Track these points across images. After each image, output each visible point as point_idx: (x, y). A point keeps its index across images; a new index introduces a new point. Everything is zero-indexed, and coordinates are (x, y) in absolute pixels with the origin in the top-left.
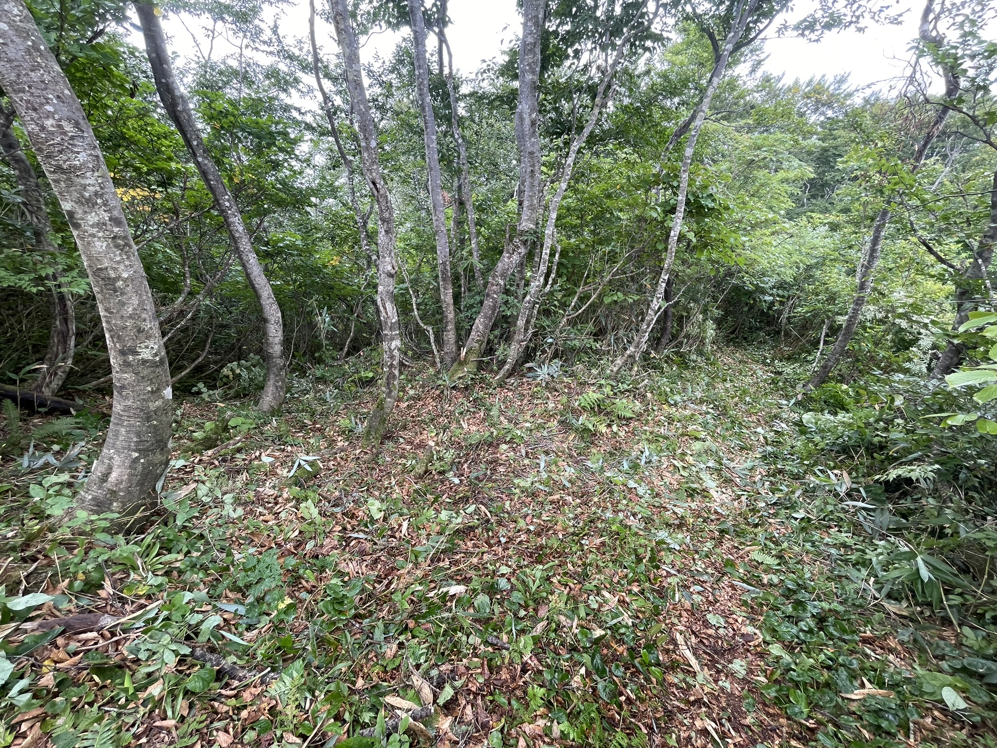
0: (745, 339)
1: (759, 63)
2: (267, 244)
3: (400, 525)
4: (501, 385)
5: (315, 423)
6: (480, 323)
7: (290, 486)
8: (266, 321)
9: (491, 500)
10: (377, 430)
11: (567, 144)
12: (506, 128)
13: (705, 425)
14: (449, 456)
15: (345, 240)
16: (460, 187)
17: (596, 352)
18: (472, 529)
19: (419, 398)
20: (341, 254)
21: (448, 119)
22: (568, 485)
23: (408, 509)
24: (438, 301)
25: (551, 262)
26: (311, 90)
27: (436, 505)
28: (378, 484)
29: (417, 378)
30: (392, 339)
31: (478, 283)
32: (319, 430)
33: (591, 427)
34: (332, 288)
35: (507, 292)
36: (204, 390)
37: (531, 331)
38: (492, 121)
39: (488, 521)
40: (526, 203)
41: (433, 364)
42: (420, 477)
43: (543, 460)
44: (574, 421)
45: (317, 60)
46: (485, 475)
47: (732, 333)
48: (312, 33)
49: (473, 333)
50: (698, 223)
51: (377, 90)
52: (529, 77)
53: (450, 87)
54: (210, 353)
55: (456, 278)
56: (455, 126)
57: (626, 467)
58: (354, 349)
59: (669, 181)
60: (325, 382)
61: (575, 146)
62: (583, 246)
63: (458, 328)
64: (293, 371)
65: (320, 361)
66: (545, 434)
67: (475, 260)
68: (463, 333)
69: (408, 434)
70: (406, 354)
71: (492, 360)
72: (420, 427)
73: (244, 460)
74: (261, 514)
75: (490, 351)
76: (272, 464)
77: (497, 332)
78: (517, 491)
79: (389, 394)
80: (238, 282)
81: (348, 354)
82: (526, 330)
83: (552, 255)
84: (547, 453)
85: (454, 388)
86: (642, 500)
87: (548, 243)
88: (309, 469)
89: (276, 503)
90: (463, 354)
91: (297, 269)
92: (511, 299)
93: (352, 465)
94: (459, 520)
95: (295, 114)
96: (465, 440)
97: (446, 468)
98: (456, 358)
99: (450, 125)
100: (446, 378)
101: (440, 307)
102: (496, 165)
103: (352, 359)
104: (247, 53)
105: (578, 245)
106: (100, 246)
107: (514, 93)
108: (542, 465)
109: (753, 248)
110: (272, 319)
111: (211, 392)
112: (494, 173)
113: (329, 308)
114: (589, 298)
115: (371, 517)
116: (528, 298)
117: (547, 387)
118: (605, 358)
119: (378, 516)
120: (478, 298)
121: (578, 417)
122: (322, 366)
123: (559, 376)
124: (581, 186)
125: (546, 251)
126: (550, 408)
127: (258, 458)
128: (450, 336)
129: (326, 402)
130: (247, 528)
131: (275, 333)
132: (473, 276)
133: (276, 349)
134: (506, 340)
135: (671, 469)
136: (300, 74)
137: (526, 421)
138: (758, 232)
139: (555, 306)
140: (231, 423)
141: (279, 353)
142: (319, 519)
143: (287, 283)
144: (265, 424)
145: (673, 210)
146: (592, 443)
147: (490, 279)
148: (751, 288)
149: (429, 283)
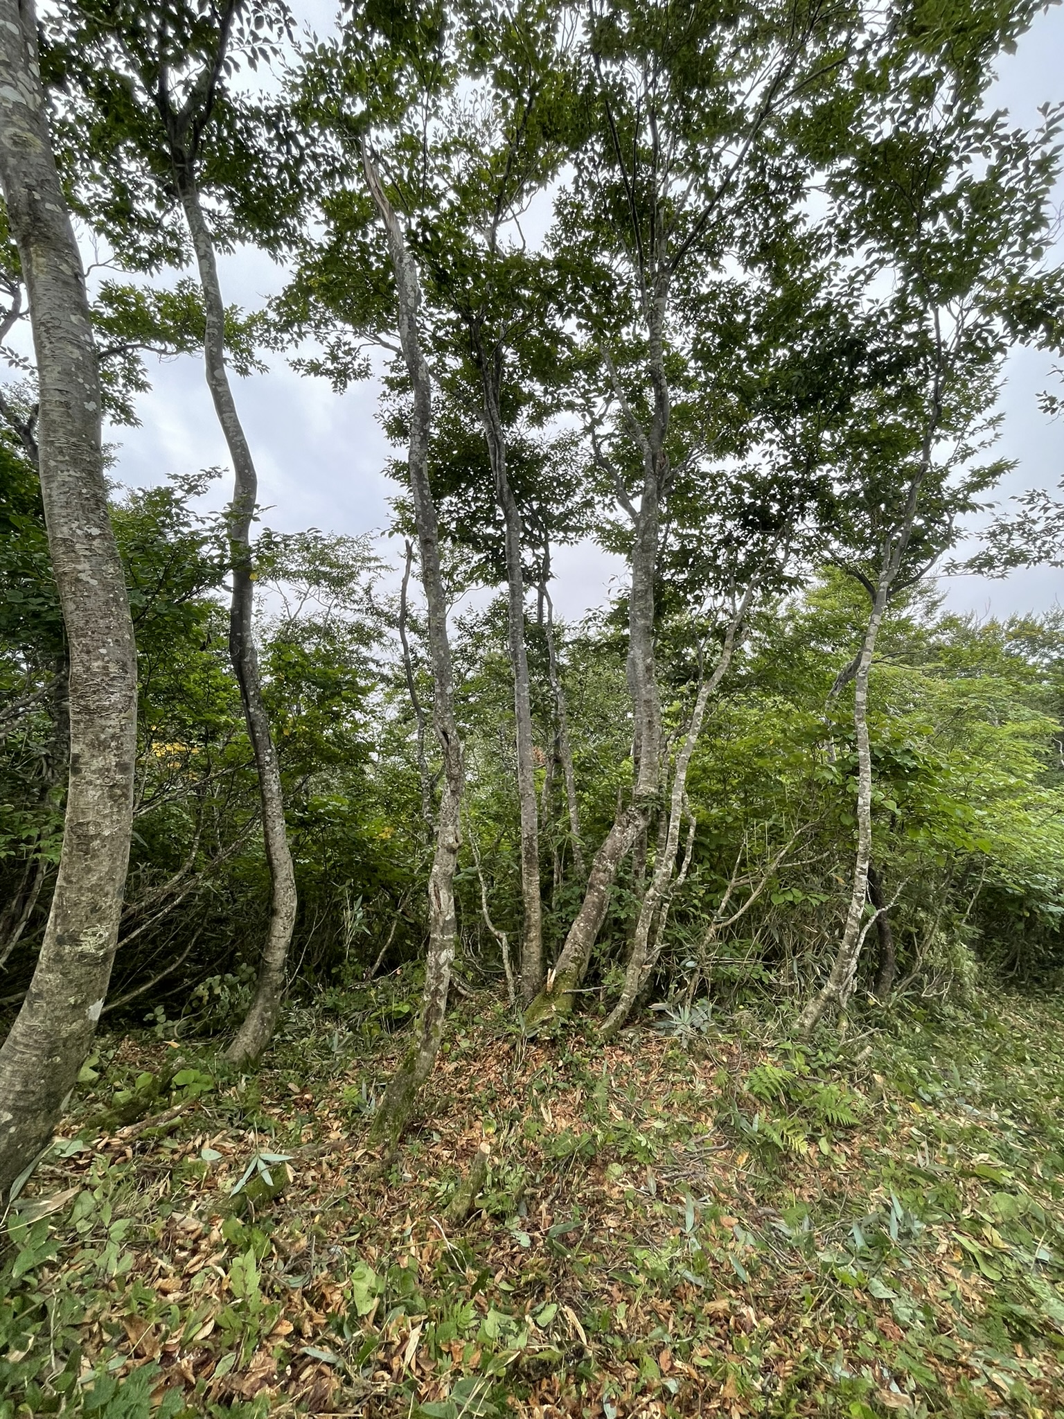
0: (1037, 980)
1: (934, 604)
2: (304, 809)
3: (405, 1339)
4: (612, 1040)
5: (303, 1092)
6: (579, 931)
7: (227, 1214)
8: (273, 912)
9: (588, 1296)
10: (398, 1112)
11: (694, 692)
12: (619, 677)
13: (1006, 1154)
14: (515, 1178)
15: (403, 806)
16: (557, 743)
17: (770, 988)
18: (545, 1368)
19: (473, 1056)
20: (396, 824)
21: (545, 668)
22: (745, 1276)
23: (427, 1298)
24: (519, 893)
25: (683, 840)
26: (393, 642)
27: (480, 1296)
28: (381, 1230)
29: (476, 1019)
30: (443, 947)
31: (576, 868)
32: (308, 1104)
33: (776, 1138)
34: (375, 870)
35: (621, 883)
36: (161, 1018)
37: (658, 947)
38: (601, 670)
39: (580, 1352)
40: (643, 761)
41: (504, 996)
42: (459, 1223)
43: (690, 1208)
44: (744, 1123)
45: (405, 614)
46: (579, 1229)
47: (1010, 967)
48: (404, 590)
49: (567, 946)
50: (898, 789)
51: (467, 640)
52: (641, 622)
53: (549, 636)
54: (188, 959)
55: (546, 861)
56: (553, 673)
57: (860, 1243)
58: (391, 964)
59: (844, 733)
60: (336, 1018)
61: (704, 692)
62: (730, 819)
63: (546, 936)
64: (294, 996)
65: (336, 981)
66: (692, 1148)
67: (574, 834)
68: (553, 945)
69: (446, 1126)
70: (464, 976)
71: (597, 993)
72: (471, 1113)
73: (174, 1152)
74: (163, 1274)
75: (594, 977)
76: (215, 1166)
77: (606, 946)
78: (641, 1279)
79: (426, 1044)
80: (257, 859)
81: (380, 972)
82: (651, 944)
83: (684, 830)
84: (697, 1192)
85: (533, 1040)
86: (908, 1337)
87: (677, 812)
88: (269, 1180)
89: (194, 1252)
90: (551, 980)
91: (335, 843)
92: (626, 893)
93: (343, 1180)
94: (521, 1342)
95: (372, 666)
96: (547, 1146)
97: (509, 1207)
98: (539, 988)
99: (547, 674)
100: (521, 1021)
101: (521, 903)
102: (605, 718)
103: (382, 981)
104: (335, 611)
105: (722, 818)
106: (92, 794)
107: (625, 641)
108: (690, 1219)
109: (999, 827)
110: (283, 911)
111: (170, 1023)
112: (603, 726)
113: (366, 899)
114: (748, 896)
115: (353, 1309)
116: (651, 891)
117: (690, 1050)
118: (787, 999)
119: (367, 1307)
120: (577, 890)
121: (752, 1115)
122: (338, 989)
123: (710, 1029)
124: (719, 742)
125: (675, 824)
126: (698, 1093)
127: (197, 1151)
128: (533, 949)
129: (330, 1052)
130: (127, 1304)
131: (282, 931)
132: (572, 859)
133: (277, 954)
134: (620, 961)
135: (958, 1257)
136: (386, 629)
137: (656, 1116)
138: (1000, 804)
139: (695, 907)
140: (178, 1079)
141: (279, 963)
142: (258, 1301)
143: (318, 861)
144: (229, 1085)
145: (855, 771)
146: (784, 1177)
147: (595, 862)
148: (1019, 891)
149: (509, 867)
